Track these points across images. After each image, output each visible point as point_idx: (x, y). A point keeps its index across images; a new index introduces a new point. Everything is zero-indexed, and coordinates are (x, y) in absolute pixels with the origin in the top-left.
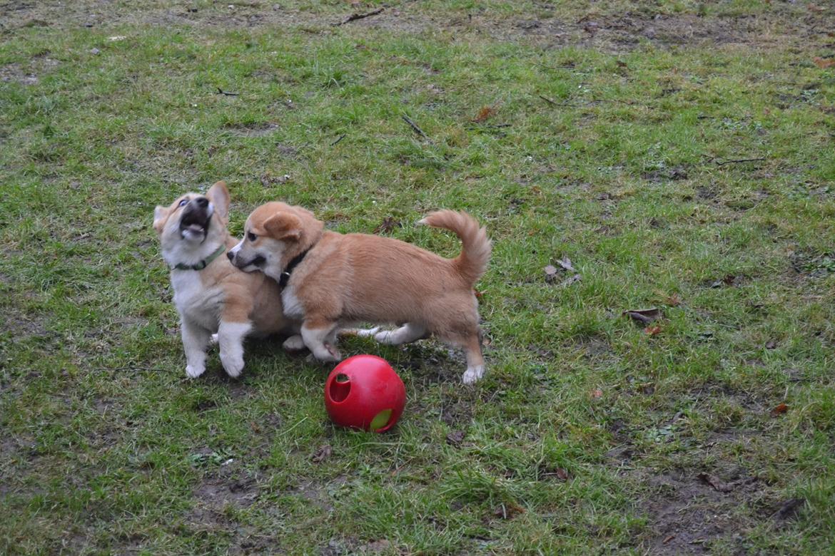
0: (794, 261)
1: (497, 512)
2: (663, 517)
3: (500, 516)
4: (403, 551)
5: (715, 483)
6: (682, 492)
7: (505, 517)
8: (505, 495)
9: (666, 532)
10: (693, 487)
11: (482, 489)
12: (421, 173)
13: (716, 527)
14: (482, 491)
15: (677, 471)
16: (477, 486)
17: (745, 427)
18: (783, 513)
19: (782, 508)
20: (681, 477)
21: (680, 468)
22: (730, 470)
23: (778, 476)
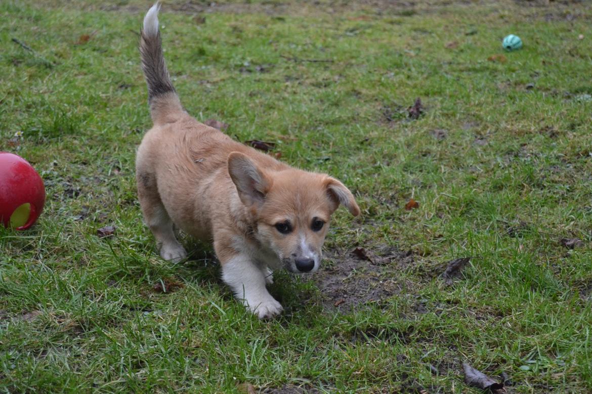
0: (385, 112)
1: (156, 287)
2: (328, 286)
3: (159, 290)
4: (61, 318)
5: (371, 257)
6: (341, 266)
7: (165, 291)
8: (161, 272)
9: (335, 297)
10: (351, 262)
11: (137, 267)
12: (32, 70)
13: (384, 291)
14: (138, 269)
15: (330, 250)
16: (131, 263)
17: (383, 220)
18: (449, 273)
19: (448, 269)
20: (336, 255)
21: (333, 248)
22: (382, 248)
23: (430, 249)
